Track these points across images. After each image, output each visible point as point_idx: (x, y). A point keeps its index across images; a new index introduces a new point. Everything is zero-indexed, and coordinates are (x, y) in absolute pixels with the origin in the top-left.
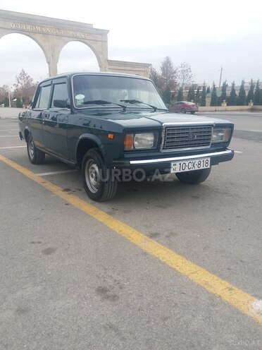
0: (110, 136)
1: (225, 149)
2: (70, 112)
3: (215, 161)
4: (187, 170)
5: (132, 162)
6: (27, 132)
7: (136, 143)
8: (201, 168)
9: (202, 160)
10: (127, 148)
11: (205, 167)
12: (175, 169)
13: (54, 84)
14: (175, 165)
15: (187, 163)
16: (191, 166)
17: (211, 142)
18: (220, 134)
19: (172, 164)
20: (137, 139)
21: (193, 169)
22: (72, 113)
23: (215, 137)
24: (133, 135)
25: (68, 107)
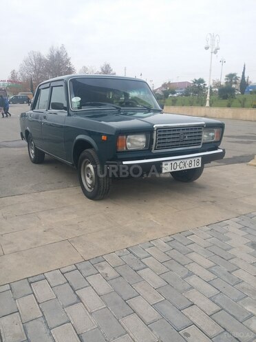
0: (104, 138)
1: (216, 148)
2: (67, 114)
3: (206, 160)
4: (178, 169)
5: (124, 163)
6: (27, 132)
7: (128, 144)
8: (193, 167)
9: (193, 160)
10: (120, 149)
11: (196, 167)
12: (167, 169)
13: (52, 87)
14: (167, 164)
15: (178, 162)
16: (182, 165)
17: (202, 141)
18: (211, 134)
19: (164, 163)
20: (129, 141)
21: (185, 168)
22: (69, 115)
23: (205, 137)
24: (125, 137)
25: (65, 109)
